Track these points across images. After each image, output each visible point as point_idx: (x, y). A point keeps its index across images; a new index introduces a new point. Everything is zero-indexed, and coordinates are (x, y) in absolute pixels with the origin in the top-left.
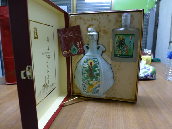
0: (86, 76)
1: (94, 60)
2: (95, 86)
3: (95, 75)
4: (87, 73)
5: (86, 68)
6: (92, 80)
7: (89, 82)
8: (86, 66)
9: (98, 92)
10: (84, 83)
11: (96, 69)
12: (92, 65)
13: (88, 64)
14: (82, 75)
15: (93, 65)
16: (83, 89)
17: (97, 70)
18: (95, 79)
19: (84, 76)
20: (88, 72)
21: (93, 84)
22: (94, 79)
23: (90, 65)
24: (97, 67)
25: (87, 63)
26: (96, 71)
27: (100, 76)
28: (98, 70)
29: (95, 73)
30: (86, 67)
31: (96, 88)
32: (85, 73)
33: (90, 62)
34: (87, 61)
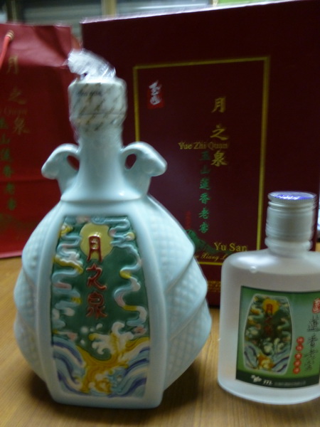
0: (70, 312)
1: (111, 225)
2: (122, 359)
3: (122, 304)
4: (75, 293)
5: (70, 267)
6: (106, 330)
7: (90, 342)
8: (71, 256)
9: (139, 388)
10: (65, 351)
11: (125, 269)
12: (99, 250)
13: (77, 248)
14: (52, 306)
15: (106, 252)
16: (61, 377)
17: (128, 276)
18: (123, 325)
19: (61, 311)
20: (81, 289)
21: (113, 352)
22: (118, 325)
23: (92, 251)
24: (131, 259)
25: (73, 240)
26: (125, 281)
27: (146, 305)
28: (134, 273)
29: (118, 292)
30: (67, 261)
31: (128, 370)
32: (65, 298)
33: (92, 238)
34: (76, 229)
